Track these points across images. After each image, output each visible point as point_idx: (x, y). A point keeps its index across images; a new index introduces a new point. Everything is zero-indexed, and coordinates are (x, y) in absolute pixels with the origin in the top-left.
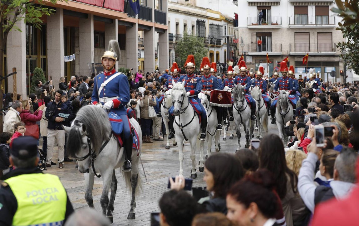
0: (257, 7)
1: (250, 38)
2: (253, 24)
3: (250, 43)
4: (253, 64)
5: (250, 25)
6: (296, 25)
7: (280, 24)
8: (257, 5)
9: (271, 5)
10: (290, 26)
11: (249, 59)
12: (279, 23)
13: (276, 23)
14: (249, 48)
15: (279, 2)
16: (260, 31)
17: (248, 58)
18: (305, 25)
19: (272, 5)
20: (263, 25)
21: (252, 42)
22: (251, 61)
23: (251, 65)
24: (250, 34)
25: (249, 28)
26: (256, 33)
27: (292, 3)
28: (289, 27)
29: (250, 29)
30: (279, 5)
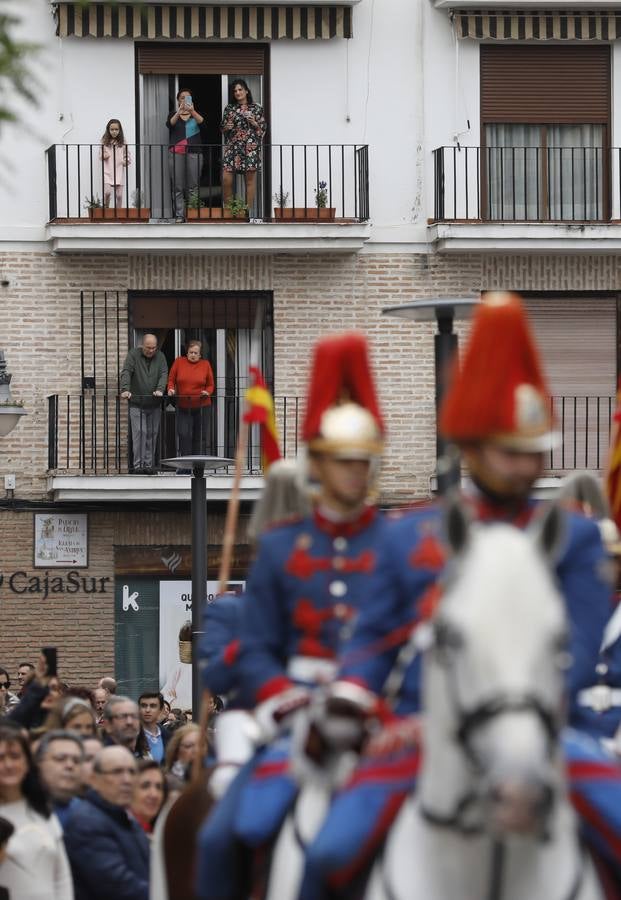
0: (141, 48)
1: (71, 338)
2: (100, 214)
3: (74, 385)
4: (97, 587)
5: (79, 221)
6: (501, 221)
7: (350, 213)
8: (137, 33)
9: (268, 33)
10: (443, 231)
11: (58, 536)
12: (343, 202)
13: (321, 199)
14: (61, 435)
15: (348, 11)
16: (161, 282)
17: (47, 533)
18: (583, 224)
19: (282, 32)
20: (199, 220)
21: (88, 383)
22: (81, 560)
23: (80, 597)
24: (72, 306)
25: (62, 245)
26: (124, 300)
27: (464, 19)
28: (438, 242)
29: (71, 260)
30: (348, 34)
